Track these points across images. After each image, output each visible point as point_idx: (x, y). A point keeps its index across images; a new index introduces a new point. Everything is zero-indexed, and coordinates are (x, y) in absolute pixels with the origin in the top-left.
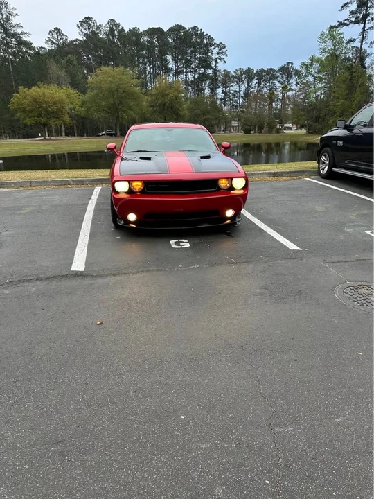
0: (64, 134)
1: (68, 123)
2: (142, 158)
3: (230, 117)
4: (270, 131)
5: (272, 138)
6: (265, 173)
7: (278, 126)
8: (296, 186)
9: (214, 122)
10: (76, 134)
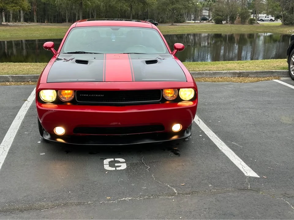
0: (22, 19)
1: (26, 9)
2: (78, 62)
3: (201, 6)
4: (243, 22)
5: (245, 29)
6: (230, 73)
7: (252, 17)
8: (261, 90)
9: (183, 11)
10: (35, 20)
